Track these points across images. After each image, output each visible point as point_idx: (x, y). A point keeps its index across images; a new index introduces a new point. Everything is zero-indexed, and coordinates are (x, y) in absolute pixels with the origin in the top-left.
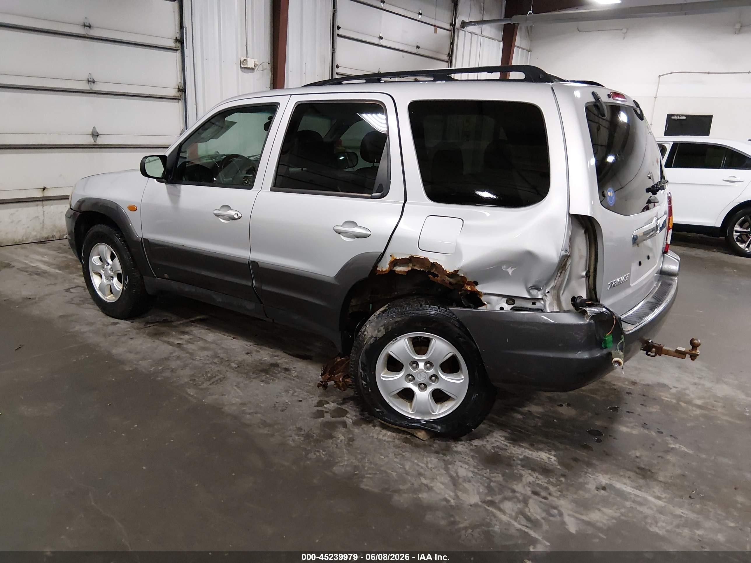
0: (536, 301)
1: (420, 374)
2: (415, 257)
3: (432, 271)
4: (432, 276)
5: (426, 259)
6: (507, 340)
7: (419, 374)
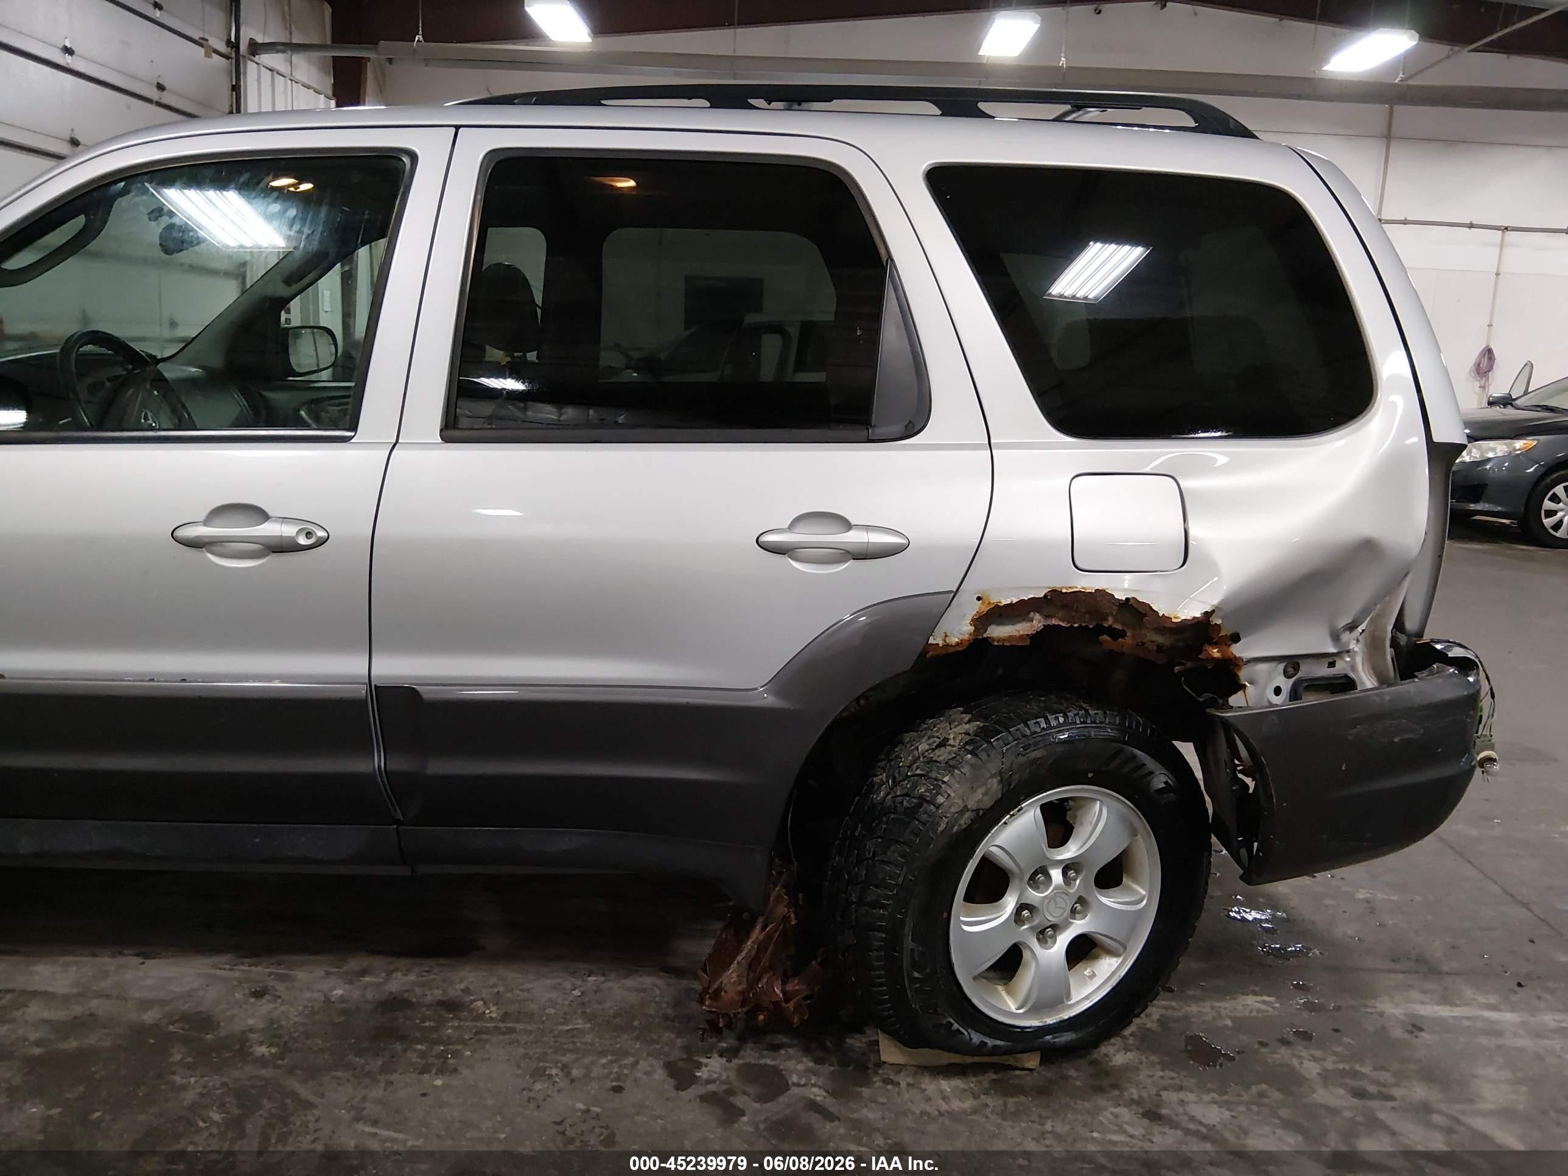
0: (1335, 658)
1: (1055, 901)
2: (1064, 591)
3: (1106, 625)
4: (1108, 638)
5: (1101, 594)
6: (1344, 766)
7: (1053, 901)
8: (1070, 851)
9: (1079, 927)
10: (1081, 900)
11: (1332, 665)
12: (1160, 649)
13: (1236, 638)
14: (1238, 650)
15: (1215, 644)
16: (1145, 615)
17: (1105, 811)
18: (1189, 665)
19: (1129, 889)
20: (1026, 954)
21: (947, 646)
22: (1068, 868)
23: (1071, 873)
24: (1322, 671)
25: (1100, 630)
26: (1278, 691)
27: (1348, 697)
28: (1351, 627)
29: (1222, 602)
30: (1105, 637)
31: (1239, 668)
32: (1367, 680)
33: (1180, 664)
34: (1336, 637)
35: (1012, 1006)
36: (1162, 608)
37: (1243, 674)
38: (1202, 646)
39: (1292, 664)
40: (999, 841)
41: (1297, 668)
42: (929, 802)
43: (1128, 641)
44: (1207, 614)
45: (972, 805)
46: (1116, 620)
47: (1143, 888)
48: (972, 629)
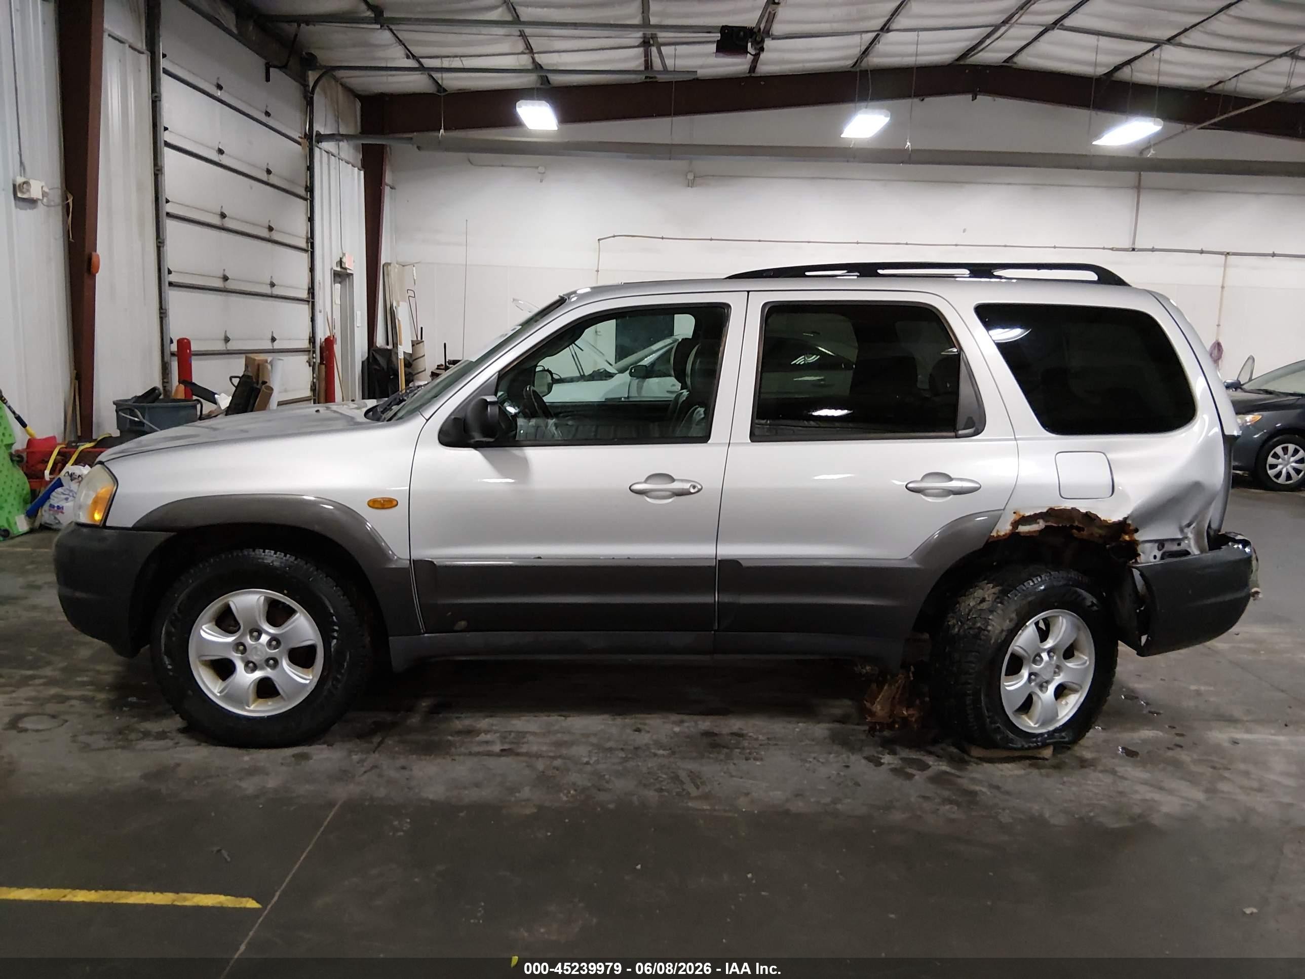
8: (1049, 643)
9: (1058, 680)
10: (1058, 667)
11: (1179, 544)
12: (1100, 536)
13: (1136, 531)
14: (1138, 537)
15: (1126, 534)
16: (1095, 519)
17: (1064, 621)
18: (1114, 544)
19: (1079, 658)
20: (1035, 698)
21: (998, 536)
22: (1050, 651)
23: (1052, 654)
24: (1175, 548)
25: (1072, 527)
26: (1155, 557)
27: (1186, 558)
28: (1189, 525)
29: (1132, 513)
30: (1074, 531)
31: (1137, 545)
32: (1195, 551)
33: (1109, 544)
34: (1182, 530)
35: (1032, 724)
36: (1103, 516)
37: (1140, 549)
38: (1121, 534)
39: (1161, 543)
40: (1018, 644)
41: (1163, 546)
42: (984, 630)
43: (1085, 533)
44: (1125, 519)
45: (1005, 628)
46: (1079, 522)
47: (1086, 656)
48: (1011, 528)
